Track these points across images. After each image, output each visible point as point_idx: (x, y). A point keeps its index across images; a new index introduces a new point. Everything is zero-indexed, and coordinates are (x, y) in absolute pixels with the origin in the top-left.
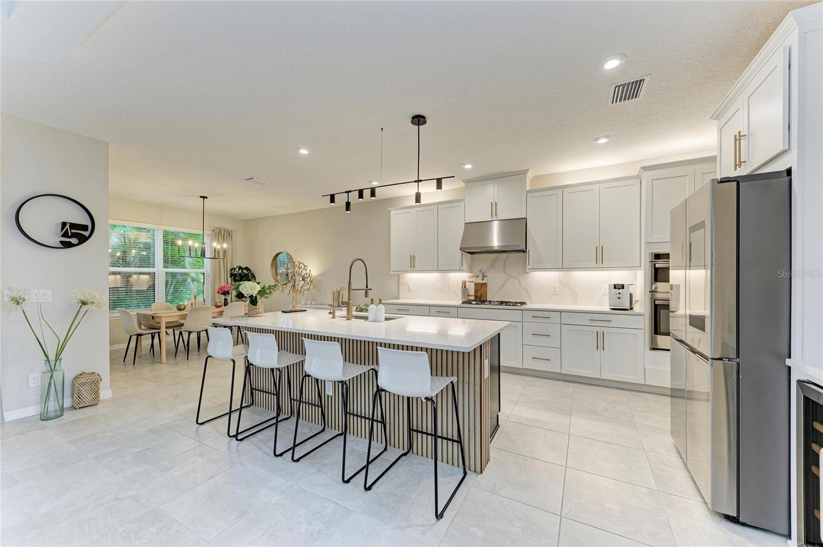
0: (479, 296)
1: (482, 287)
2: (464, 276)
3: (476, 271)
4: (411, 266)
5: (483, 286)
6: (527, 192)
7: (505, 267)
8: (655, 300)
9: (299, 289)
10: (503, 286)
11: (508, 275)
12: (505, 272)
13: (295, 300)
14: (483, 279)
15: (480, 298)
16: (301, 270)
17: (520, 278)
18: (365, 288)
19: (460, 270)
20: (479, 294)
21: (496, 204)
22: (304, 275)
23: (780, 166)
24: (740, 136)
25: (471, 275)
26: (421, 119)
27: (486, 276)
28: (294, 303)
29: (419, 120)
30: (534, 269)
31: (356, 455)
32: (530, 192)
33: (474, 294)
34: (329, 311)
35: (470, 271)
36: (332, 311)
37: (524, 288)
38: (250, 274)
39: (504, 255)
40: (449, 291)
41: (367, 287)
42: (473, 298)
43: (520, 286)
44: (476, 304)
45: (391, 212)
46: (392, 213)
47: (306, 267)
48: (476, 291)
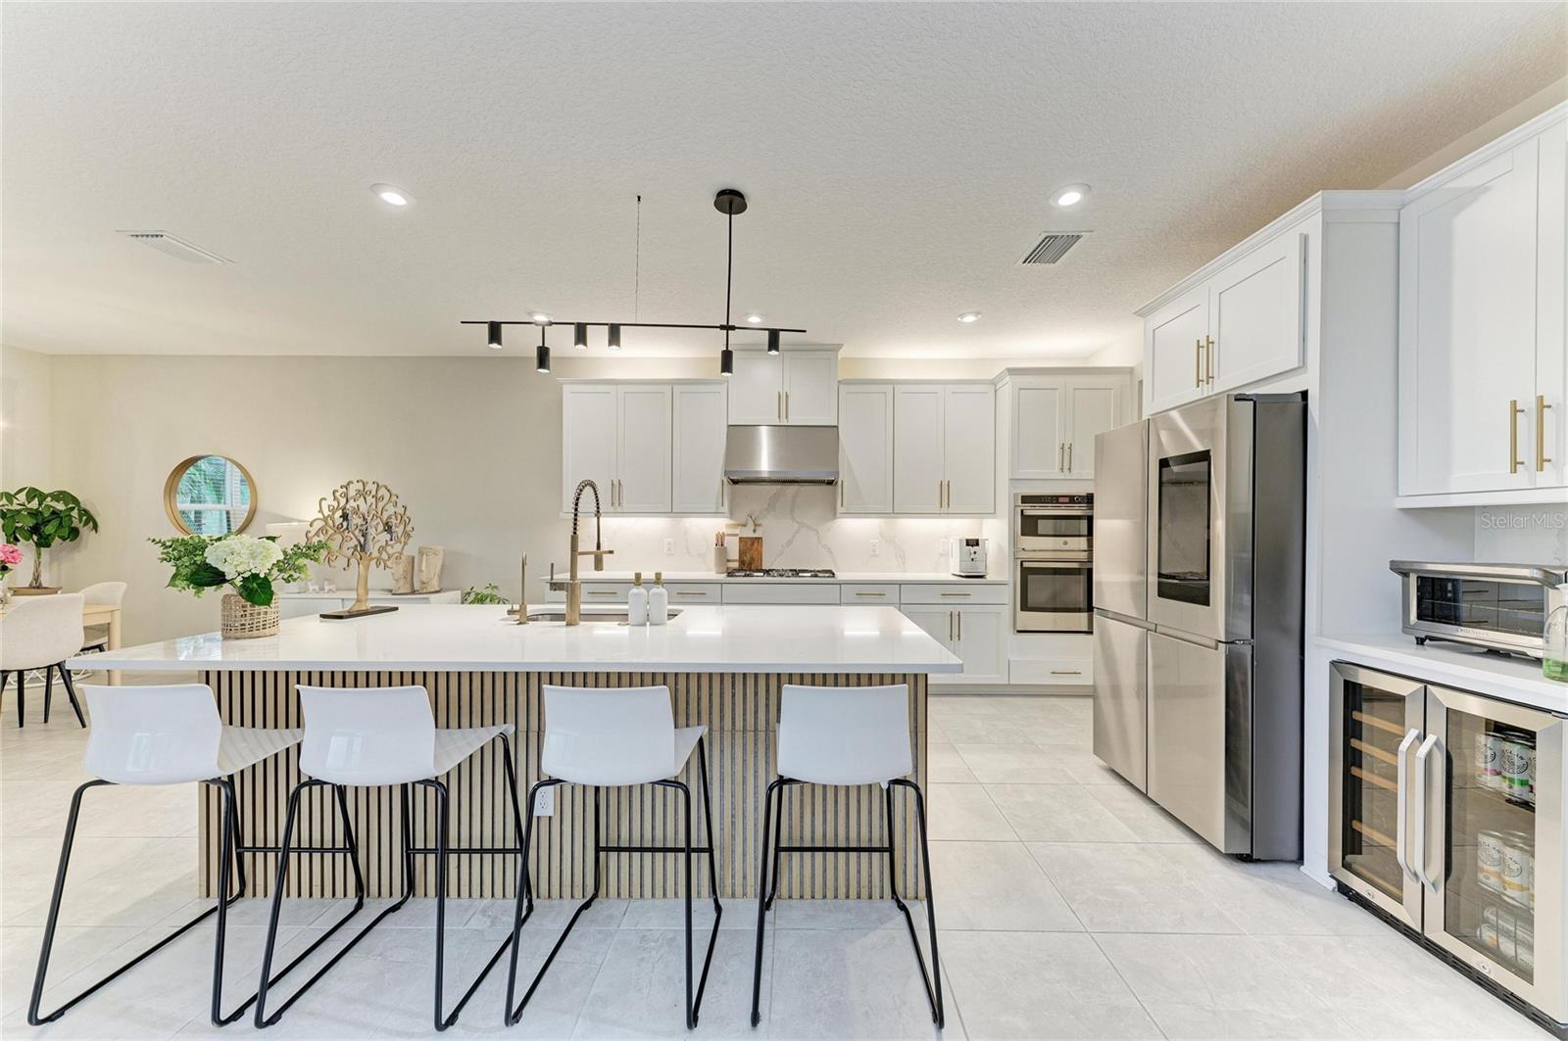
0: (748, 562)
1: (753, 544)
2: (719, 524)
3: (742, 517)
4: (613, 504)
5: (756, 544)
6: (839, 382)
7: (792, 510)
8: (1022, 562)
9: (375, 554)
10: (790, 542)
11: (797, 522)
12: (793, 519)
13: (362, 582)
14: (754, 531)
15: (750, 564)
16: (381, 505)
17: (819, 530)
18: (595, 549)
19: (717, 514)
20: (747, 559)
21: (787, 396)
22: (390, 517)
23: (1290, 386)
24: (1208, 342)
25: (732, 522)
26: (737, 199)
27: (760, 525)
28: (361, 591)
29: (731, 201)
30: (849, 514)
31: (661, 946)
32: (844, 384)
33: (737, 558)
34: (509, 607)
35: (732, 515)
36: (516, 607)
37: (824, 546)
38: (75, 513)
39: (792, 489)
40: (689, 552)
41: (598, 547)
42: (736, 565)
43: (819, 542)
44: (745, 576)
45: (564, 386)
46: (566, 388)
47: (394, 498)
48: (742, 553)
